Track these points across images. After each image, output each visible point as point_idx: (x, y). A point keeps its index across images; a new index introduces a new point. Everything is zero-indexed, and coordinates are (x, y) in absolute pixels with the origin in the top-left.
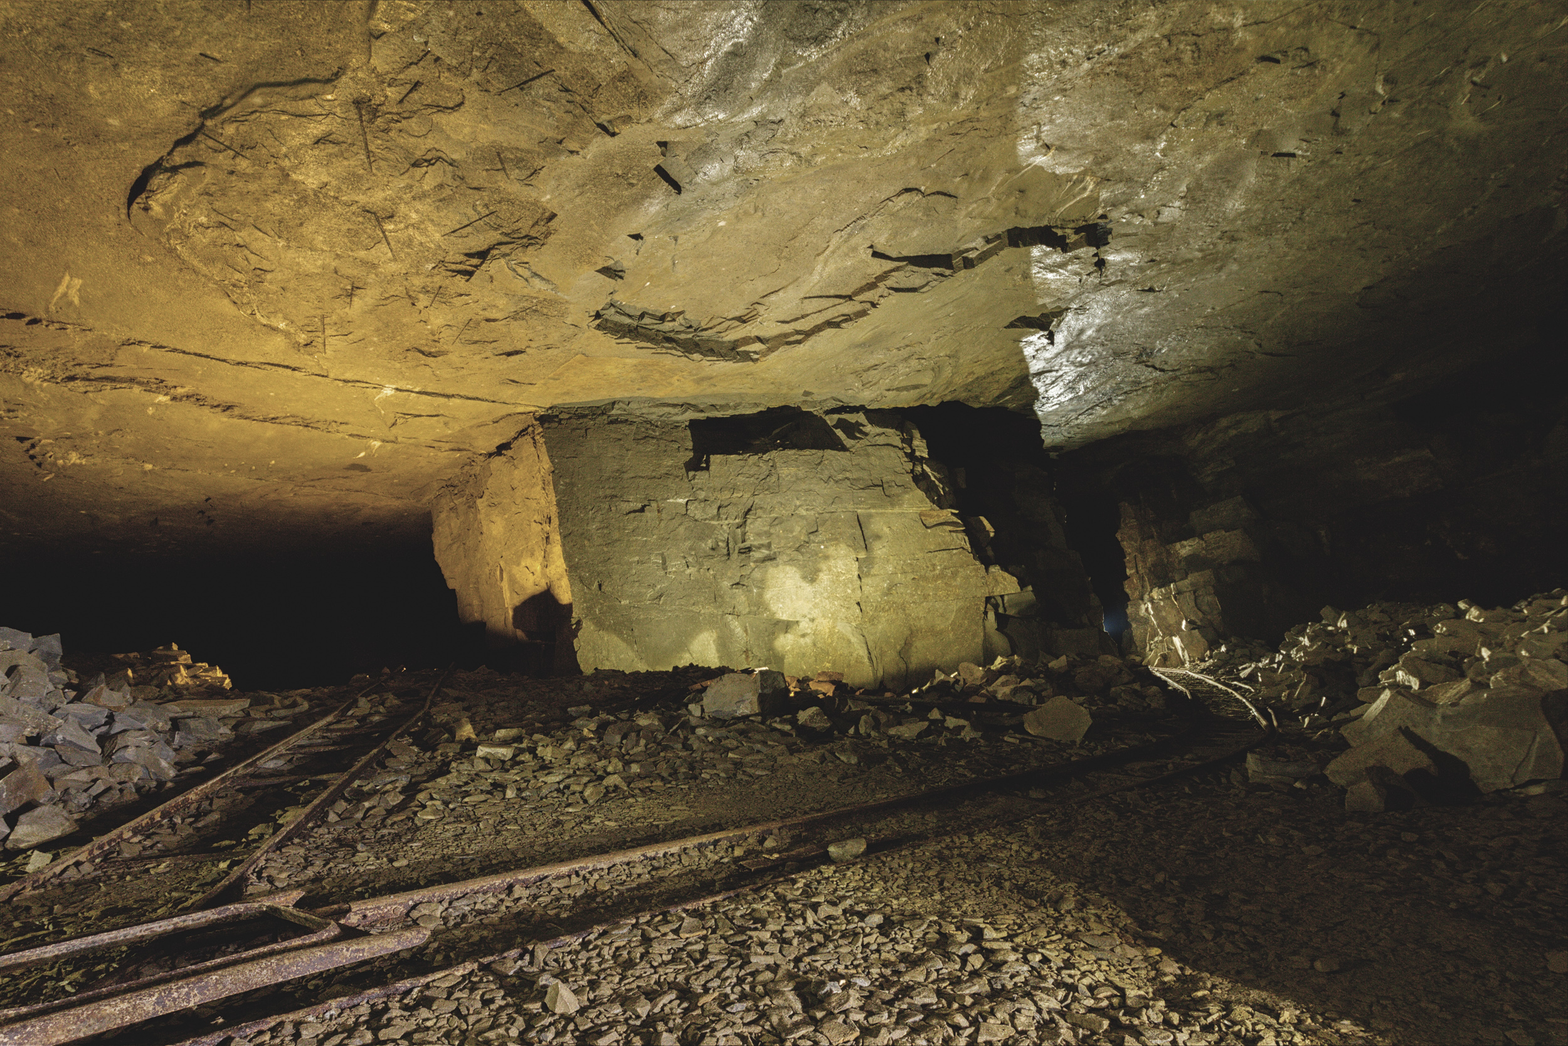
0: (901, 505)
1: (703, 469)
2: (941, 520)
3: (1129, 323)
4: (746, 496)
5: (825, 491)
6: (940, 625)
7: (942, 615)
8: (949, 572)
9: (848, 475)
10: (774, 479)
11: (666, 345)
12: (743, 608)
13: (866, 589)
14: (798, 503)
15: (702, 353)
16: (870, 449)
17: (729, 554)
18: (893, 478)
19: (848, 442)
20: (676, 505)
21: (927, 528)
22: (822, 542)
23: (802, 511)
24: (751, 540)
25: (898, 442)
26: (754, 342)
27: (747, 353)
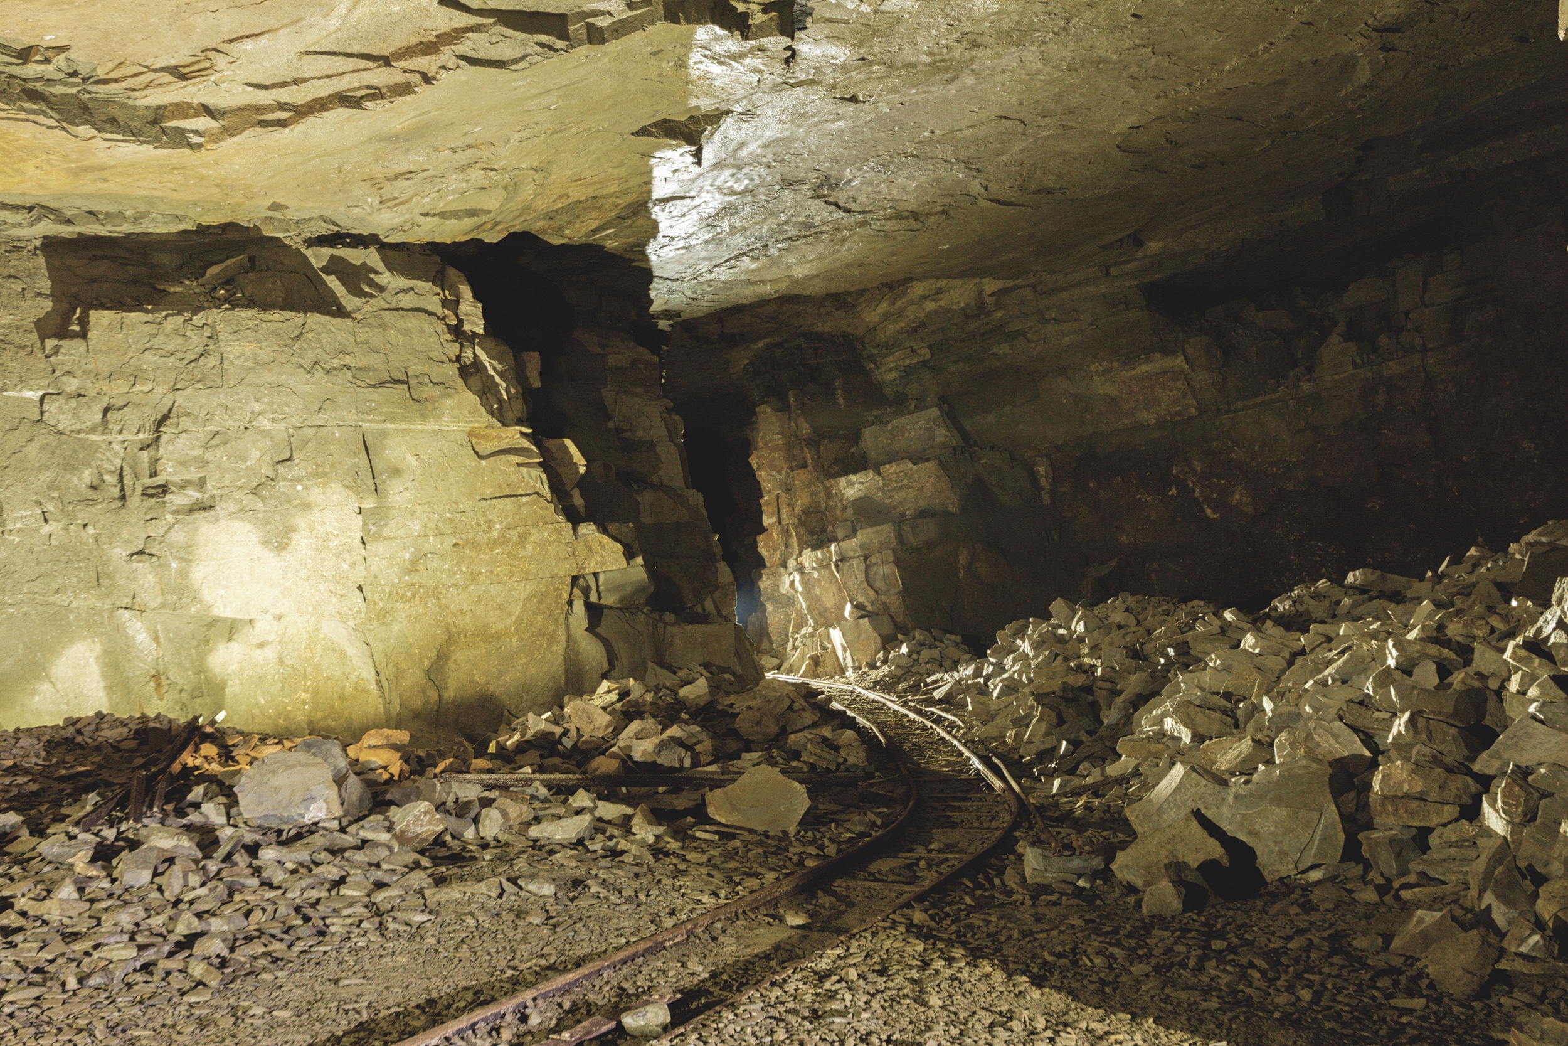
0: (438, 418)
1: (73, 336)
2: (504, 445)
3: (812, 141)
4: (160, 390)
5: (307, 389)
6: (498, 623)
7: (500, 607)
8: (514, 535)
9: (348, 360)
10: (212, 361)
11: (28, 105)
12: (150, 597)
13: (376, 563)
14: (257, 407)
15: (94, 126)
16: (387, 316)
17: (123, 498)
18: (426, 369)
19: (349, 301)
20: (22, 402)
21: (481, 457)
22: (300, 480)
23: (265, 423)
24: (169, 472)
25: (435, 305)
26: (197, 116)
27: (181, 132)
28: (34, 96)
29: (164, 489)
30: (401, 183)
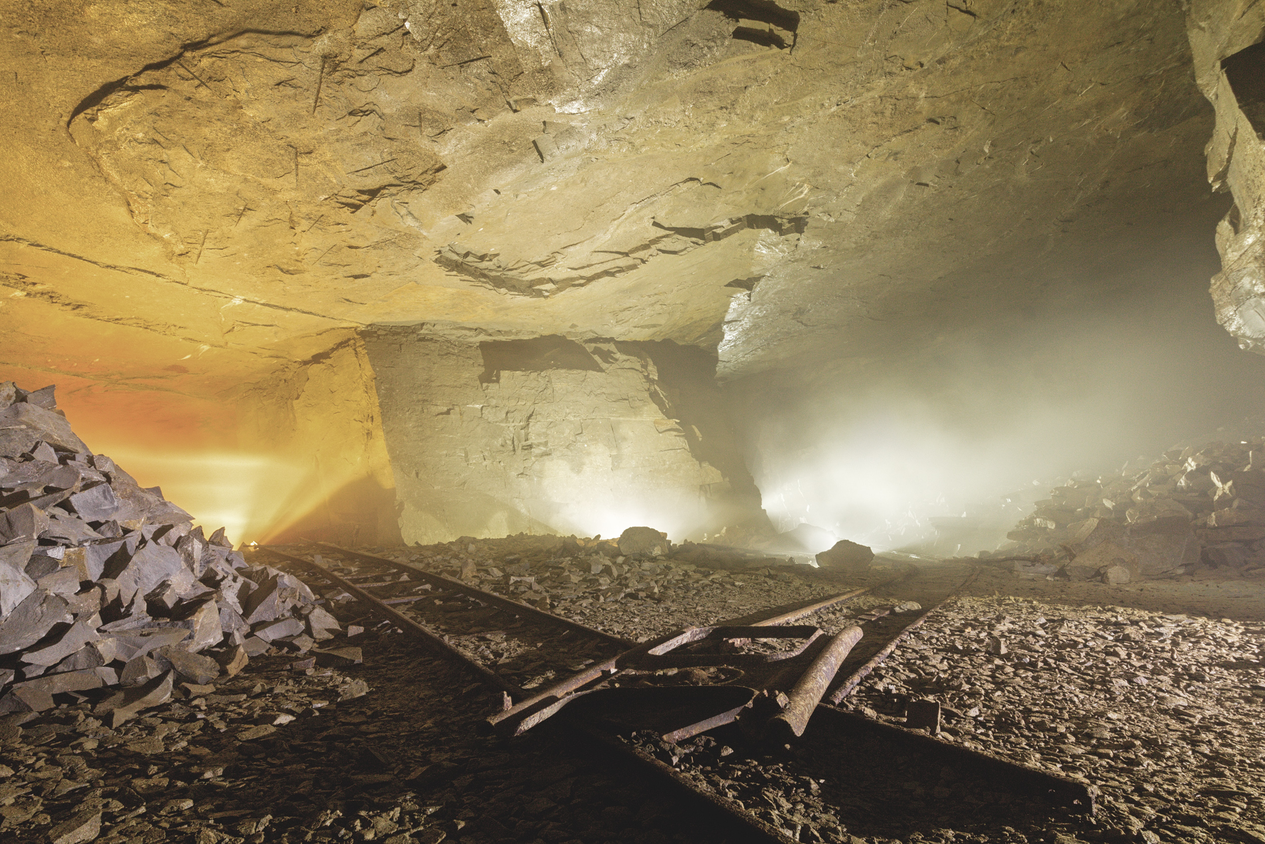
0: (642, 415)
1: (494, 381)
2: (669, 427)
4: (529, 404)
5: (588, 403)
8: (674, 466)
9: (604, 390)
10: (549, 391)
11: (483, 280)
12: (526, 494)
13: (616, 479)
14: (568, 411)
15: (506, 288)
16: (619, 371)
17: (514, 450)
18: (636, 394)
19: (604, 366)
20: (474, 410)
21: (659, 433)
22: (586, 442)
23: (571, 418)
24: (533, 439)
25: (638, 367)
26: (547, 283)
27: (540, 291)
28: (485, 276)
29: (531, 447)
30: (627, 312)
